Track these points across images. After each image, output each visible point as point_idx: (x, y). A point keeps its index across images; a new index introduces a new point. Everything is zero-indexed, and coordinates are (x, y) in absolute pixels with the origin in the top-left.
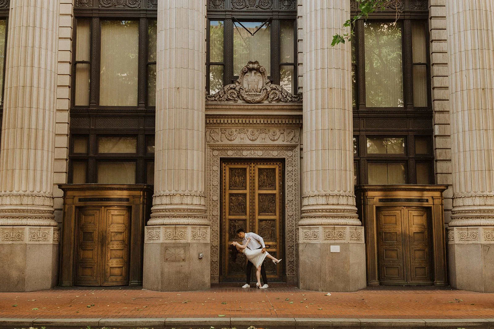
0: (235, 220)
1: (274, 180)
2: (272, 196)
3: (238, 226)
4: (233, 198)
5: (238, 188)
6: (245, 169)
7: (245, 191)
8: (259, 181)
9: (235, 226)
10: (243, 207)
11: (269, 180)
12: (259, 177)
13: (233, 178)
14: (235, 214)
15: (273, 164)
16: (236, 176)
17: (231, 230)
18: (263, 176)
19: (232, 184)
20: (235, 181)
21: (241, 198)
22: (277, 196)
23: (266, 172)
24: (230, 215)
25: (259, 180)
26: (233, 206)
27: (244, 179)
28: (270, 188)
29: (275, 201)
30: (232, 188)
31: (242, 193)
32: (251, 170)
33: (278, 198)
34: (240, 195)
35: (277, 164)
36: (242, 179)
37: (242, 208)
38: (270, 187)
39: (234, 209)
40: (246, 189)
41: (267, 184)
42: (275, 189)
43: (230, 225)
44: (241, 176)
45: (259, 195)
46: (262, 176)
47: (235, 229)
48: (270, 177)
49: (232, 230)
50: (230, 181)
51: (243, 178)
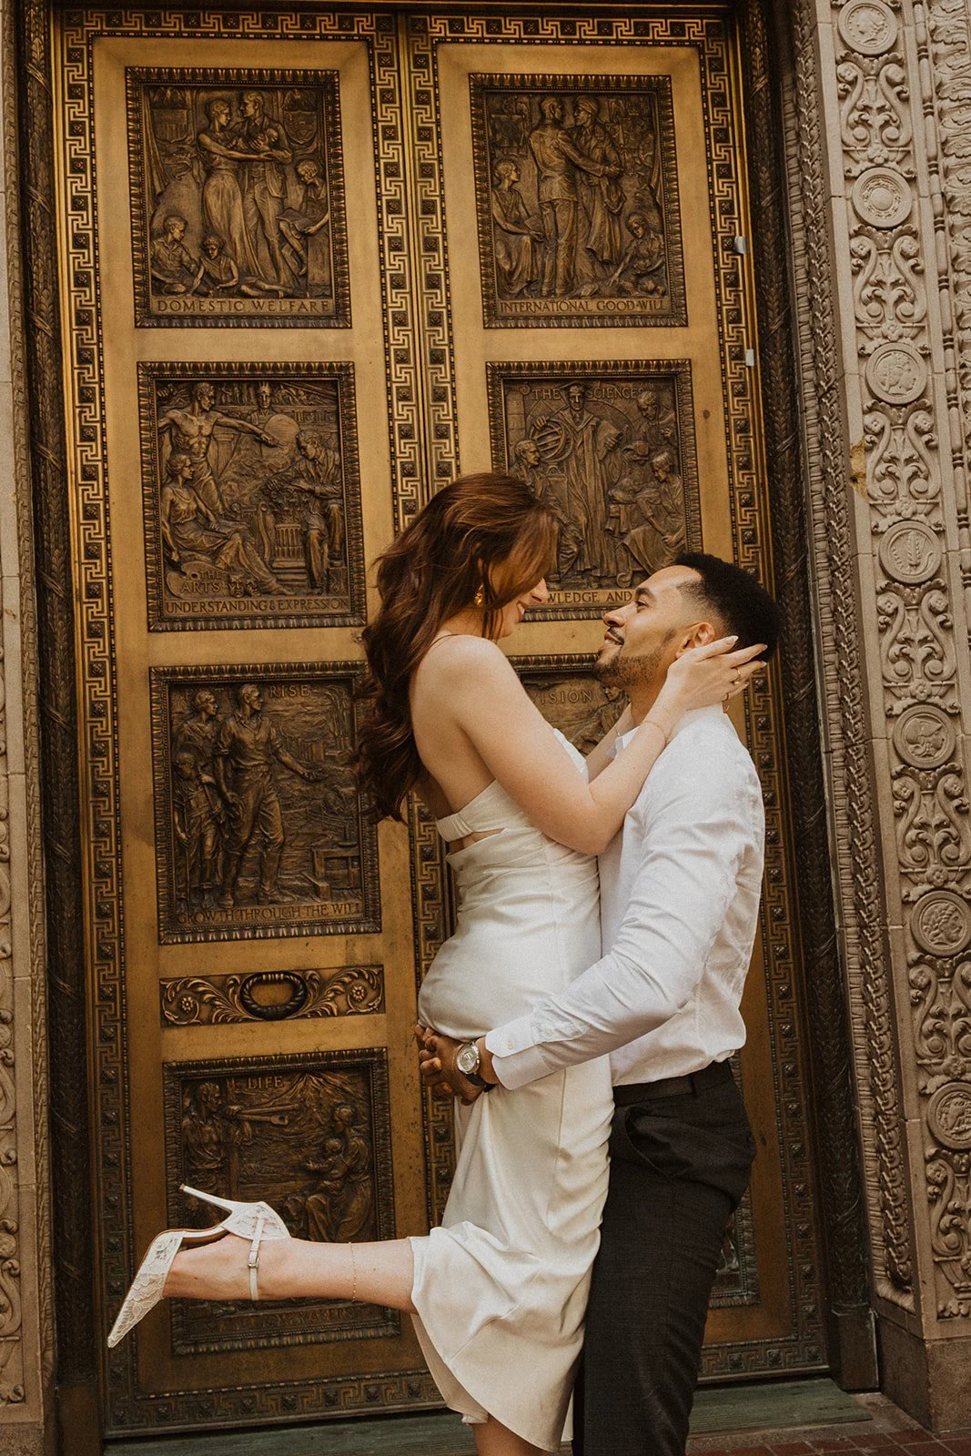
0: (229, 682)
1: (653, 219)
2: (644, 398)
3: (271, 751)
4: (196, 425)
5: (245, 306)
6: (322, 90)
7: (330, 336)
8: (486, 226)
9: (237, 747)
10: (316, 523)
11: (598, 219)
12: (487, 181)
13: (185, 196)
14: (225, 605)
15: (642, 29)
16: (210, 172)
17: (184, 808)
18: (529, 168)
19: (171, 265)
20: (208, 227)
21: (282, 426)
22: (706, 390)
23: (557, 124)
24: (160, 619)
25: (483, 209)
26: (202, 521)
27: (314, 204)
28: (621, 304)
29: (679, 447)
30: (170, 305)
31: (303, 359)
32: (388, 96)
33: (718, 416)
34: (274, 385)
35: (678, 30)
36: (284, 210)
37: (304, 536)
38: (621, 292)
39: (215, 554)
40: (340, 316)
41: (584, 265)
42: (676, 316)
43: (171, 743)
44: (280, 165)
45: (504, 378)
46: (518, 176)
47: (236, 786)
48: (615, 180)
49: (199, 801)
50: (145, 231)
51: (296, 196)
